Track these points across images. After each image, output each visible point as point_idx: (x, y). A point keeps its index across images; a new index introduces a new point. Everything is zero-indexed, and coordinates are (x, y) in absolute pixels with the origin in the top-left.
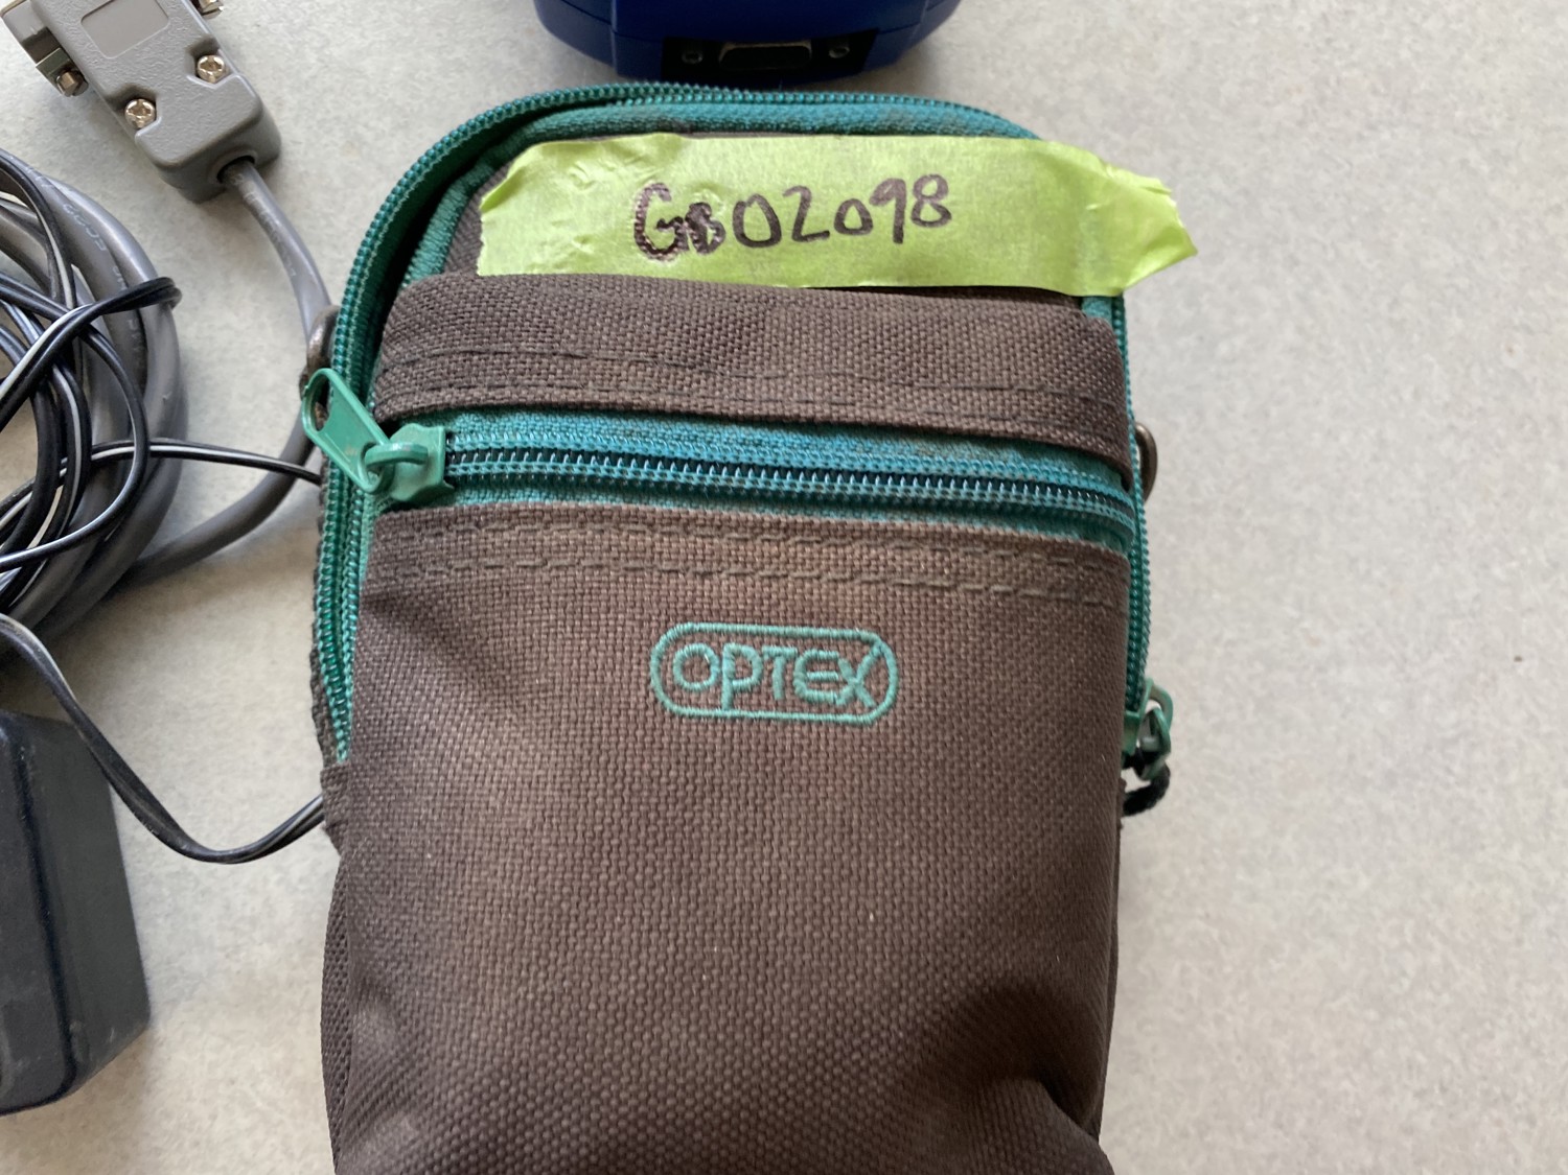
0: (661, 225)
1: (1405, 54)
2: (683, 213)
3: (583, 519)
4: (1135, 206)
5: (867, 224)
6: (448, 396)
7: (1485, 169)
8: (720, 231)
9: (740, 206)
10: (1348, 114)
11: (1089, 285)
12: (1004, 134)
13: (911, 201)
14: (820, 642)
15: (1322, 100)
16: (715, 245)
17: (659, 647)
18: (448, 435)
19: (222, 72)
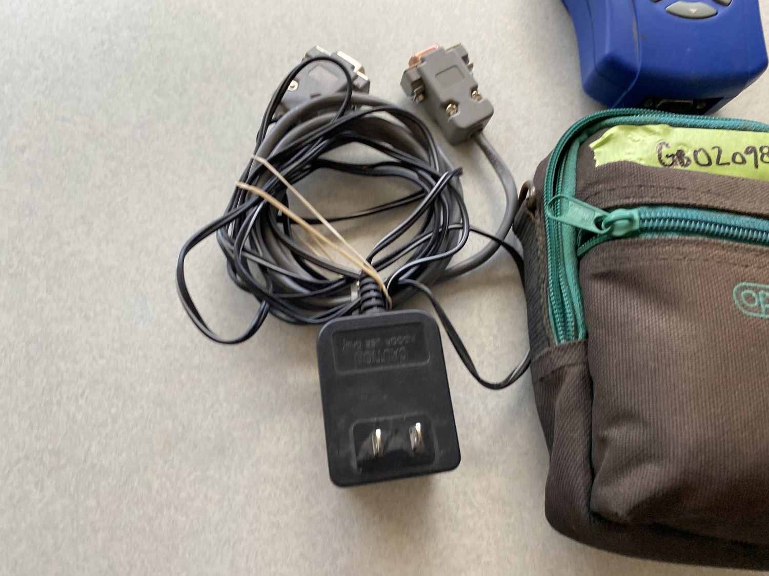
0: (667, 156)
2: (675, 153)
5: (744, 161)
8: (689, 160)
13: (759, 155)
16: (687, 165)
17: (735, 290)
18: (640, 214)
19: (479, 97)
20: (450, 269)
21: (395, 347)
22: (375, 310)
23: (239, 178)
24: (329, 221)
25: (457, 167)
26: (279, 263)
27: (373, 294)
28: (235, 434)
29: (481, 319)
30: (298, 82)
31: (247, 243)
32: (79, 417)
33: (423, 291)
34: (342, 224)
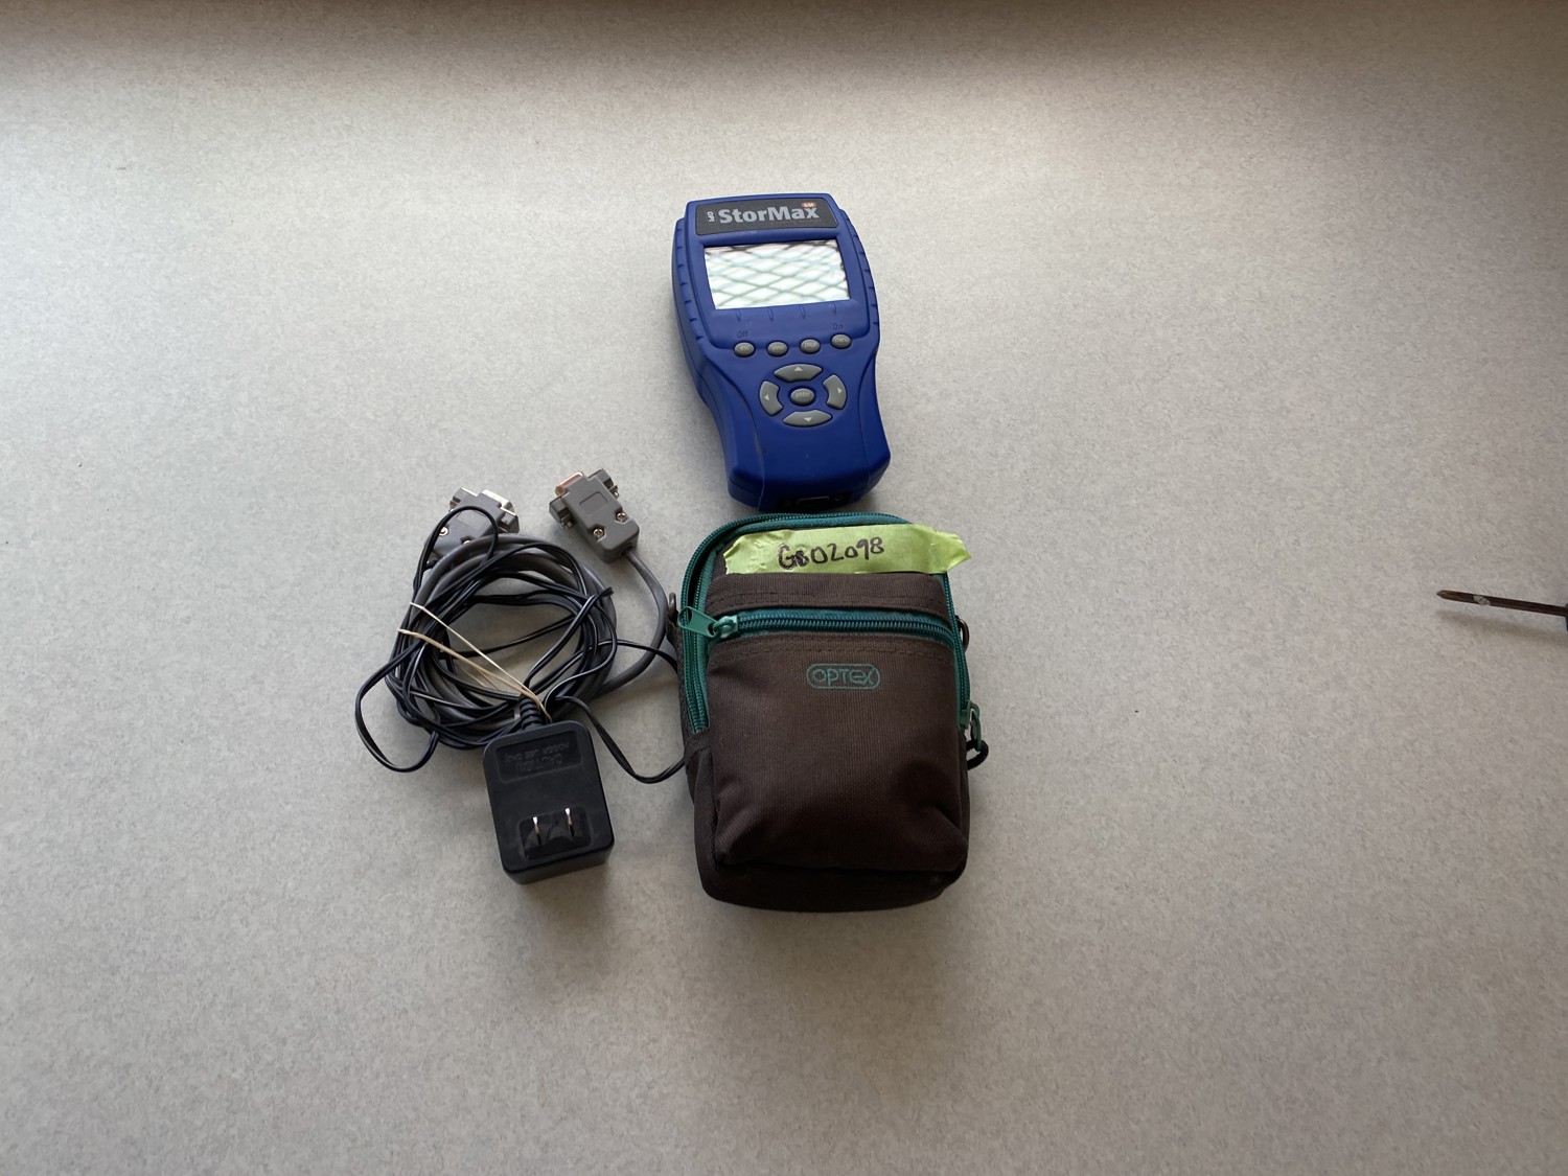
0: (788, 558)
1: (1059, 482)
2: (794, 554)
3: (782, 637)
4: (947, 543)
5: (856, 554)
6: (737, 608)
7: (1099, 523)
8: (807, 559)
9: (813, 551)
10: (1038, 506)
11: (934, 570)
12: (900, 523)
13: (870, 546)
14: (853, 668)
15: (1028, 502)
16: (805, 564)
17: (808, 670)
18: (738, 618)
19: (625, 518)
20: (608, 683)
21: (551, 755)
22: (533, 725)
23: (400, 624)
24: (485, 652)
25: (607, 587)
26: (445, 697)
27: (531, 712)
28: (419, 857)
29: (645, 725)
30: (448, 528)
31: (413, 683)
32: (273, 859)
33: (579, 705)
34: (497, 654)
